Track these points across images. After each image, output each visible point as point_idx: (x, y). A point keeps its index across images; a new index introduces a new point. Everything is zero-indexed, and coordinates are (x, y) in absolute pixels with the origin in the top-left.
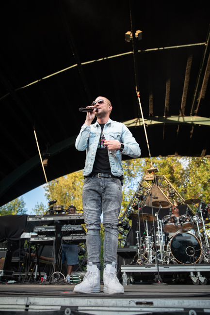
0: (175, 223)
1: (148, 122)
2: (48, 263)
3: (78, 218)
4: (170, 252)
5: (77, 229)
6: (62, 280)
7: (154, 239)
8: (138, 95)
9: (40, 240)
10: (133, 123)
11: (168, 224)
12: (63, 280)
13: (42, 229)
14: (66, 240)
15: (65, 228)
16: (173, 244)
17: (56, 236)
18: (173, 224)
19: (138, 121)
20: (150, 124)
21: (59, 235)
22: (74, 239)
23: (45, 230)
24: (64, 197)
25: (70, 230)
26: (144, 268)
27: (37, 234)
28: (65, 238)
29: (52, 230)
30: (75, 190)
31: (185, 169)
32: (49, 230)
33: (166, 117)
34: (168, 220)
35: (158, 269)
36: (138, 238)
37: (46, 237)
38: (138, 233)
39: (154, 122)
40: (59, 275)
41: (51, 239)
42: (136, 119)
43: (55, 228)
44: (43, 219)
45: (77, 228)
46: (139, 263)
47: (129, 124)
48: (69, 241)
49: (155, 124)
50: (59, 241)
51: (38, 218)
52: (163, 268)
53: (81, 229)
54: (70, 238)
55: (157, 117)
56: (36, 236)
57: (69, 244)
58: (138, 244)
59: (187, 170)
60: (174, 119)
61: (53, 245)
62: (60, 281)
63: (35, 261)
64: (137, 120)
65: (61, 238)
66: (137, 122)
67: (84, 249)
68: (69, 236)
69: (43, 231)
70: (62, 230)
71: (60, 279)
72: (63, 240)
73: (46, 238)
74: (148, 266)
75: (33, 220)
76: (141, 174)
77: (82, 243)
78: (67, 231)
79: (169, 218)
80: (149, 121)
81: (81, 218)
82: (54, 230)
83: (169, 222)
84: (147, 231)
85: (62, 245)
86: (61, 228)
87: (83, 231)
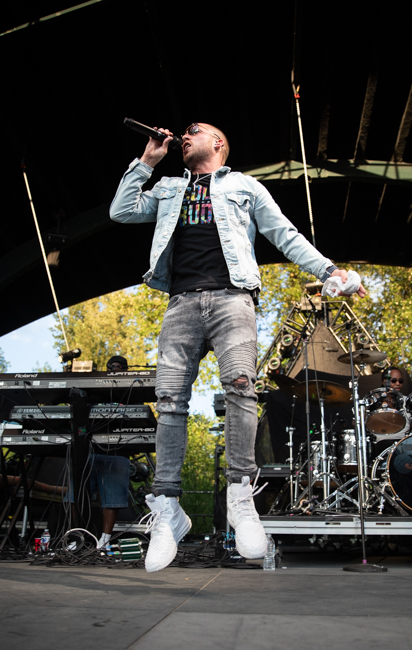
0: (398, 409)
1: (313, 173)
2: (52, 498)
3: (137, 385)
4: (387, 484)
5: (134, 416)
6: (90, 551)
7: (337, 449)
8: (297, 96)
9: (30, 442)
10: (276, 172)
11: (380, 411)
12: (92, 550)
13: (36, 412)
14: (102, 445)
15: (100, 412)
16: (395, 463)
17: (75, 434)
18: (394, 411)
19: (287, 168)
20: (316, 176)
21: (82, 431)
22: (124, 441)
23: (41, 416)
24: (97, 351)
25: (114, 416)
26: (323, 524)
27: (20, 427)
28: (100, 439)
29: (62, 416)
30: (124, 336)
31: (375, 300)
32: (53, 416)
33: (357, 164)
34: (382, 400)
35: (363, 528)
36: (290, 444)
37: (45, 434)
38: (291, 433)
39: (326, 174)
40: (82, 538)
41: (60, 440)
42: (283, 164)
43: (71, 411)
44: (36, 384)
45: (134, 413)
46: (305, 510)
47: (267, 175)
48: (112, 446)
49: (329, 177)
50: (81, 446)
51: (21, 382)
52: (373, 524)
53: (144, 415)
54: (113, 439)
55: (335, 161)
56: (19, 432)
57: (111, 453)
58: (291, 459)
59: (379, 304)
60: (375, 168)
61: (65, 457)
62: (86, 553)
63: (18, 496)
64: (283, 167)
65: (90, 437)
66: (284, 171)
67: (145, 467)
68: (111, 433)
69: (36, 417)
70: (92, 416)
71: (84, 548)
72: (95, 445)
73: (45, 438)
74: (334, 519)
75: (6, 387)
76: (278, 306)
77: (141, 454)
78: (104, 420)
79: (384, 394)
80: (314, 170)
81: (146, 384)
82: (69, 416)
83: (385, 405)
84: (322, 426)
85: (91, 456)
86: (88, 413)
87: (151, 422)
